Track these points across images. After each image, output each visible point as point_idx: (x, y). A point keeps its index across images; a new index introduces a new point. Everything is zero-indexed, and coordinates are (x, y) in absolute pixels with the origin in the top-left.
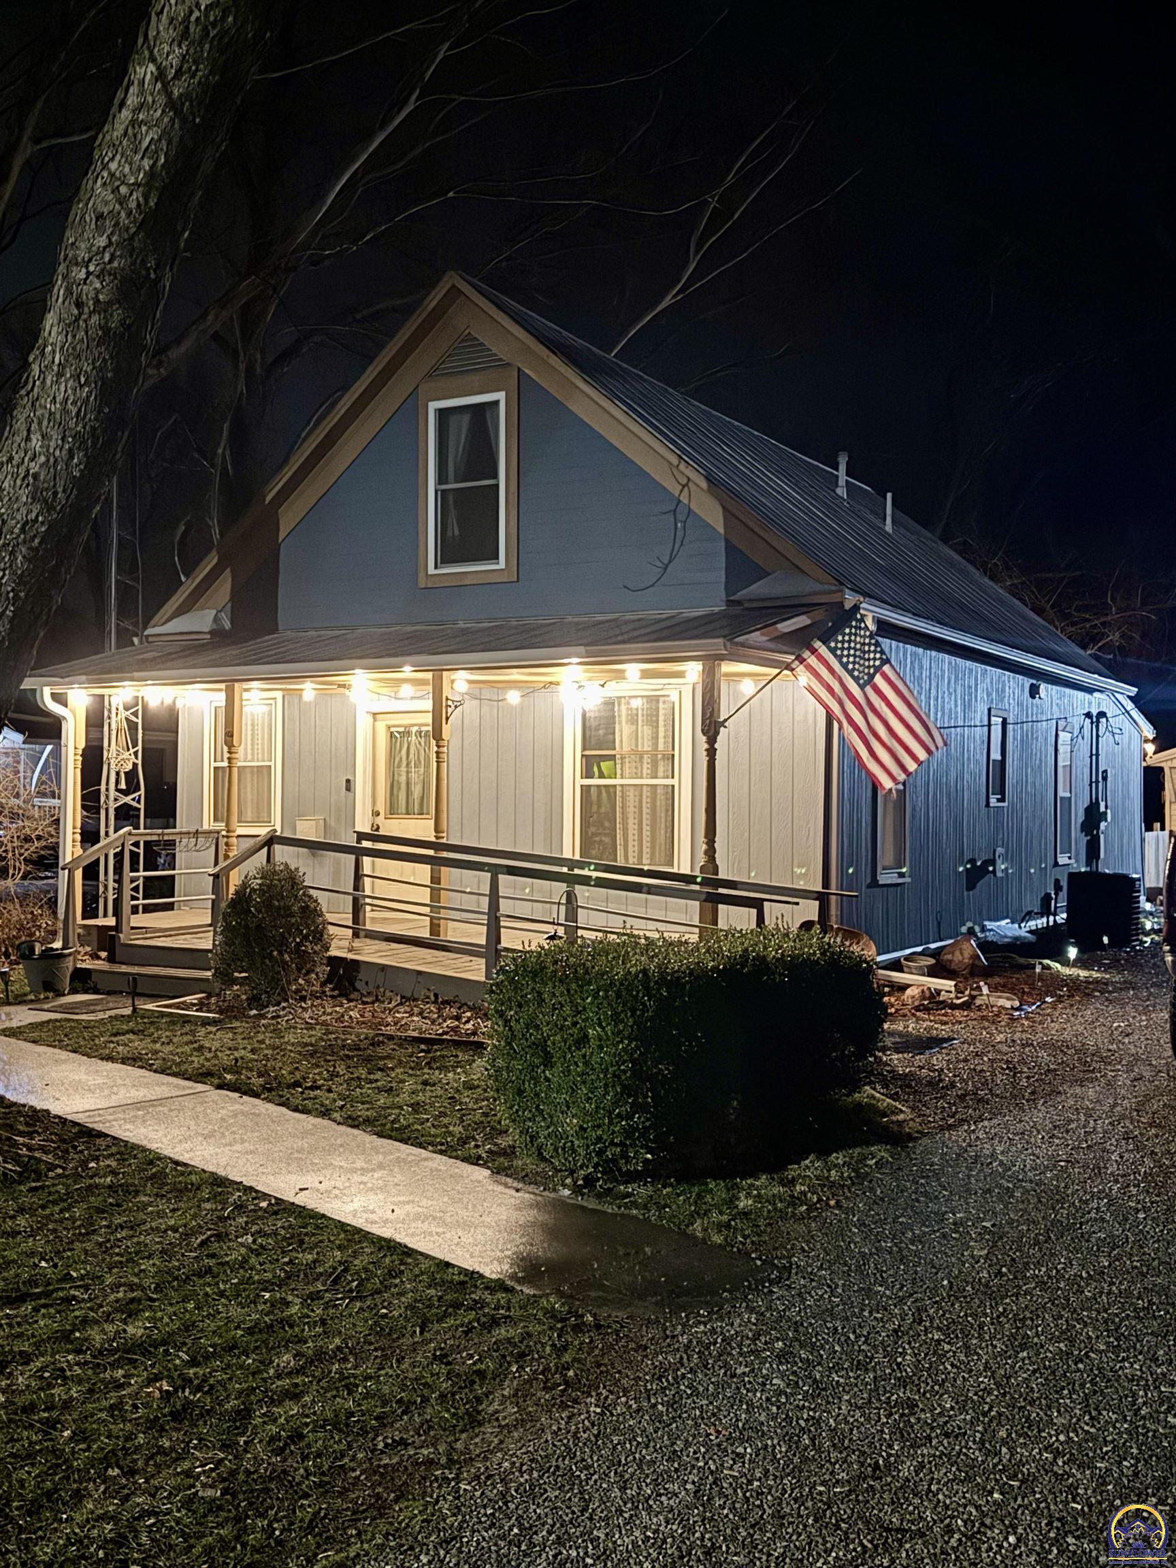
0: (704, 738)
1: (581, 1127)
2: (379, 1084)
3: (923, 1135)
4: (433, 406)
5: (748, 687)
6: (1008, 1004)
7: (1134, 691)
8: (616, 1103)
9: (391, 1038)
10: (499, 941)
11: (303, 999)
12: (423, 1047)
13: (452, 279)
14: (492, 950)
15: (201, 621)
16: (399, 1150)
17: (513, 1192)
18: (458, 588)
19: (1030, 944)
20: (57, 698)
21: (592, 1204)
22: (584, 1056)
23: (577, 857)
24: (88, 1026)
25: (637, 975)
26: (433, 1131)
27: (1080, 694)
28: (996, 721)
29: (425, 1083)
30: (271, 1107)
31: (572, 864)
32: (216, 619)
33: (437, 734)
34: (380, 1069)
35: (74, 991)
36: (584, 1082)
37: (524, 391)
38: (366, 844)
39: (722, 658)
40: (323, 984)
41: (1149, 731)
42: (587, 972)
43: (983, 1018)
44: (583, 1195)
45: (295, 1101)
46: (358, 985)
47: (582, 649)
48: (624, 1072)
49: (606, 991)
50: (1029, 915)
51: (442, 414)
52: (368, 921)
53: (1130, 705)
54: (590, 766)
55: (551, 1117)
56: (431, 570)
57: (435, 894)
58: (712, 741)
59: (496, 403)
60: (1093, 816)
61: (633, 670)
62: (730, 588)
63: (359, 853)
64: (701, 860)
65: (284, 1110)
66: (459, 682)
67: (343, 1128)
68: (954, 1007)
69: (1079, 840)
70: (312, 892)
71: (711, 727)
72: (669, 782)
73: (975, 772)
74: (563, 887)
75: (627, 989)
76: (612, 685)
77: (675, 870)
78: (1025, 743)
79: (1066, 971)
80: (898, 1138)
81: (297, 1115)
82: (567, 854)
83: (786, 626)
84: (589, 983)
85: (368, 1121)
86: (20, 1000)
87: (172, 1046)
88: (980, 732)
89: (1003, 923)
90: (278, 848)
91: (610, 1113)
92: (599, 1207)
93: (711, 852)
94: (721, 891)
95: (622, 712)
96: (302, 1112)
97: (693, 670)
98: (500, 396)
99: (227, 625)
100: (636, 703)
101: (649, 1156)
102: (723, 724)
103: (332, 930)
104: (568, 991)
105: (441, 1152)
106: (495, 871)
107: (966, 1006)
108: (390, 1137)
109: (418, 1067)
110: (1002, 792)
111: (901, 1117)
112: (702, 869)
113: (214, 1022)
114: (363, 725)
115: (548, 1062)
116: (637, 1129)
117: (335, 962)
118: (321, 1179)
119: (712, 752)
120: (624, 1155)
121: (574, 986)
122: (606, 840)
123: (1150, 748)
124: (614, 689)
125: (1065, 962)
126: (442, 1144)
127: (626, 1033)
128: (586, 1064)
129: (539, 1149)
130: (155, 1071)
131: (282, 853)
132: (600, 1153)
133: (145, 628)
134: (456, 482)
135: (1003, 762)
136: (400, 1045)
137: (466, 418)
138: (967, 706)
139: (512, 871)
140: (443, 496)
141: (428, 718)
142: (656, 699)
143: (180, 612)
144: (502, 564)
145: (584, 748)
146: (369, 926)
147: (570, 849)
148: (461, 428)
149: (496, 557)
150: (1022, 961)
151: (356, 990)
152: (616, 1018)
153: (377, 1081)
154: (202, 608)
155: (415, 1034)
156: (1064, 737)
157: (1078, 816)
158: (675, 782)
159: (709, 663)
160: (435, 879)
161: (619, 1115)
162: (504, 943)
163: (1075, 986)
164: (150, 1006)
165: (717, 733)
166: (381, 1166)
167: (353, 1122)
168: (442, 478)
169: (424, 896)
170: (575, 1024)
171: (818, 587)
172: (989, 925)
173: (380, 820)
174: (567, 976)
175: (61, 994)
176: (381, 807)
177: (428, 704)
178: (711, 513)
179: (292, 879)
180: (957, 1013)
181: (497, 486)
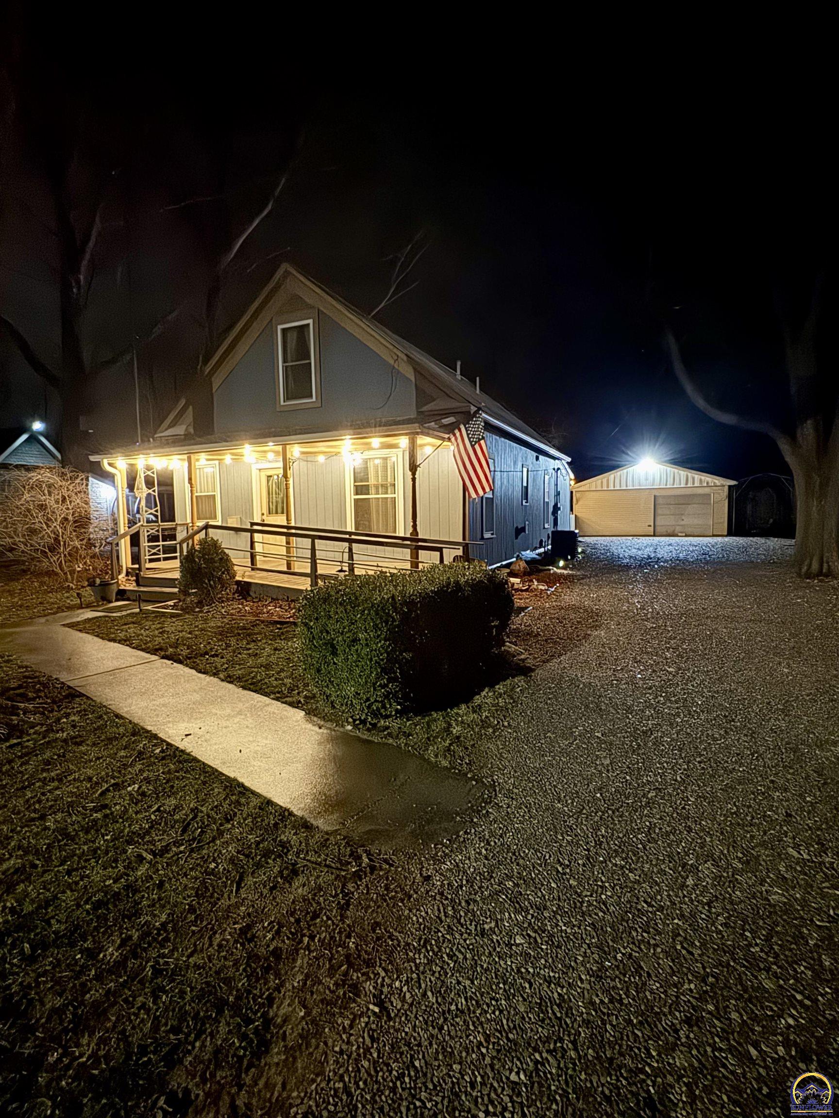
0: (410, 473)
1: (357, 693)
2: (251, 651)
3: (538, 666)
4: (280, 327)
5: (428, 450)
6: (543, 588)
7: (569, 460)
8: (377, 679)
9: (263, 622)
10: (316, 571)
11: (223, 602)
12: (278, 626)
13: (285, 267)
14: (314, 576)
15: (180, 430)
16: (253, 699)
17: (317, 729)
18: (294, 411)
19: (539, 560)
20: (110, 464)
21: (365, 736)
22: (357, 650)
23: (353, 530)
24: (115, 619)
25: (388, 599)
26: (275, 683)
27: (552, 461)
28: (525, 470)
29: (276, 649)
30: (187, 670)
31: (350, 534)
32: (186, 430)
33: (285, 476)
34: (254, 641)
35: (117, 600)
36: (357, 666)
37: (321, 317)
38: (256, 527)
39: (418, 433)
40: (234, 594)
41: (572, 476)
42: (356, 599)
43: (536, 595)
44: (359, 729)
45: (201, 667)
46: (251, 593)
47: (351, 431)
48: (383, 660)
49: (369, 610)
50: (536, 549)
51: (284, 331)
52: (258, 563)
53: (567, 466)
54: (359, 490)
55: (338, 685)
56: (282, 403)
57: (288, 550)
58: (414, 474)
59: (308, 325)
60: (556, 508)
61: (376, 442)
62: (418, 406)
63: (253, 532)
64: (410, 530)
65: (193, 672)
66: (295, 450)
67: (225, 684)
68: (522, 591)
69: (551, 518)
70: (226, 551)
71: (413, 468)
72: (393, 496)
73: (518, 493)
74: (347, 544)
75: (382, 608)
76: (366, 453)
77: (397, 535)
78: (534, 480)
79: (559, 571)
80: (525, 671)
81: (200, 675)
82: (349, 529)
83: (446, 421)
84: (359, 606)
85: (239, 679)
86: (89, 606)
87: (149, 631)
88: (519, 474)
89: (528, 552)
90: (210, 530)
91: (374, 684)
92: (370, 738)
93: (415, 526)
94: (420, 544)
95: (371, 465)
96: (204, 673)
97: (403, 442)
98: (310, 321)
99: (192, 430)
100: (377, 461)
101: (399, 707)
102: (419, 466)
103: (236, 568)
104: (346, 610)
105: (277, 699)
106: (313, 538)
107: (526, 590)
108: (250, 690)
109: (274, 639)
110: (527, 499)
111: (523, 657)
112: (411, 534)
113: (178, 615)
114: (255, 473)
115: (334, 653)
116: (391, 693)
117: (238, 583)
118: (201, 725)
119: (414, 480)
120: (384, 707)
121: (349, 607)
122: (367, 523)
123: (572, 483)
124: (368, 454)
125: (558, 568)
126: (279, 692)
127: (383, 636)
128: (359, 655)
129: (332, 702)
130: (133, 648)
131: (213, 533)
132: (369, 707)
133: (155, 433)
134: (292, 361)
135: (527, 488)
136: (267, 626)
137: (295, 334)
138: (515, 463)
139: (321, 538)
140: (286, 369)
141: (281, 471)
142: (385, 459)
143: (170, 427)
144: (314, 399)
145: (355, 482)
146: (259, 566)
147: (350, 527)
148: (293, 337)
149: (311, 396)
150: (541, 567)
151: (250, 596)
152: (376, 626)
153: (250, 649)
154: (180, 425)
155: (277, 619)
156: (547, 477)
157: (551, 509)
158: (396, 495)
159: (411, 436)
160: (288, 543)
161: (380, 685)
162: (319, 572)
163: (566, 578)
164: (149, 608)
165: (416, 470)
166: (240, 713)
167: (229, 679)
168: (285, 361)
169: (283, 551)
170: (350, 631)
171: (458, 404)
172: (523, 553)
173: (264, 517)
174: (344, 601)
175: (111, 602)
176: (265, 511)
177: (281, 465)
178: (408, 372)
179: (215, 545)
180: (524, 593)
181: (310, 363)
